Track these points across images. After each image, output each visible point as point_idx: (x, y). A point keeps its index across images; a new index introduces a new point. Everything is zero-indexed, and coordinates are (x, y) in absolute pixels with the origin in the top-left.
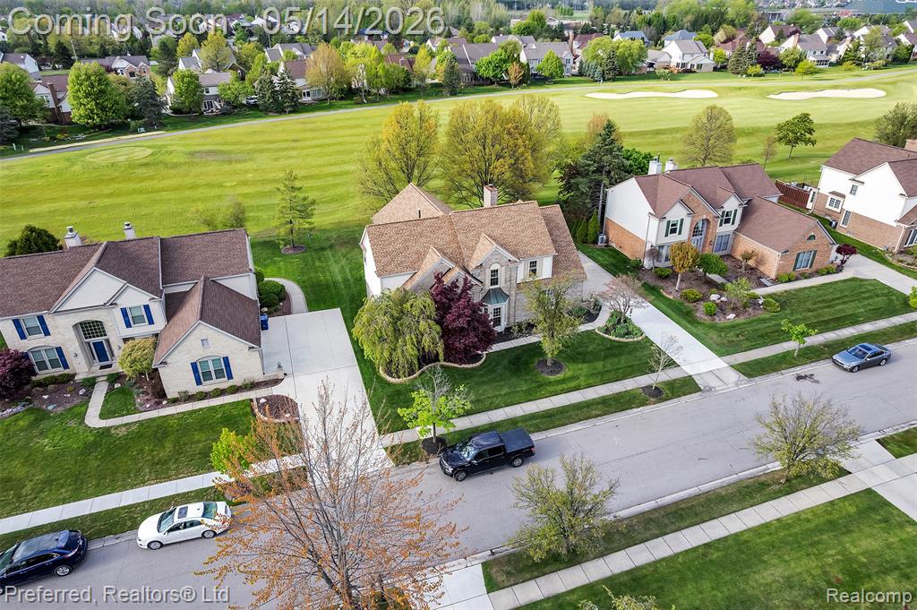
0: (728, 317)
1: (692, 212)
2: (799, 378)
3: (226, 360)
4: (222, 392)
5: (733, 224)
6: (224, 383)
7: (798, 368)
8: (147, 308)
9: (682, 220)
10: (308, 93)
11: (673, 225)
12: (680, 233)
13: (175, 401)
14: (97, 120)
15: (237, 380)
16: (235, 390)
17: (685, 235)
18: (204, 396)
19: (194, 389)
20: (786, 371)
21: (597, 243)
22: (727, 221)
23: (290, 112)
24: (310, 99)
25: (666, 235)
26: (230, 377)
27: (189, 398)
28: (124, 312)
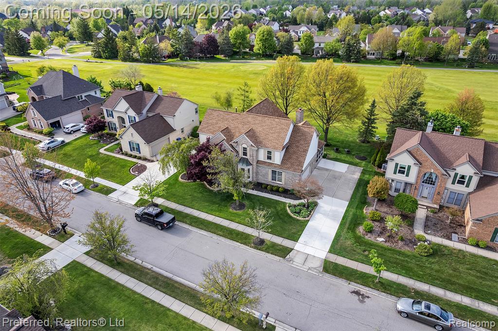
0: (378, 239)
1: (419, 163)
2: (357, 293)
3: (138, 144)
4: (135, 157)
5: (468, 186)
6: (138, 155)
7: (367, 289)
8: (135, 117)
9: (409, 167)
10: (374, 53)
11: (401, 168)
12: (407, 175)
13: (123, 154)
14: (261, 52)
15: (141, 155)
16: (140, 158)
17: (412, 178)
18: (131, 156)
19: (130, 152)
20: (356, 284)
21: (381, 168)
22: (463, 183)
23: (353, 62)
24: (374, 57)
25: (395, 173)
26: (140, 153)
27: (126, 154)
28: (129, 116)
